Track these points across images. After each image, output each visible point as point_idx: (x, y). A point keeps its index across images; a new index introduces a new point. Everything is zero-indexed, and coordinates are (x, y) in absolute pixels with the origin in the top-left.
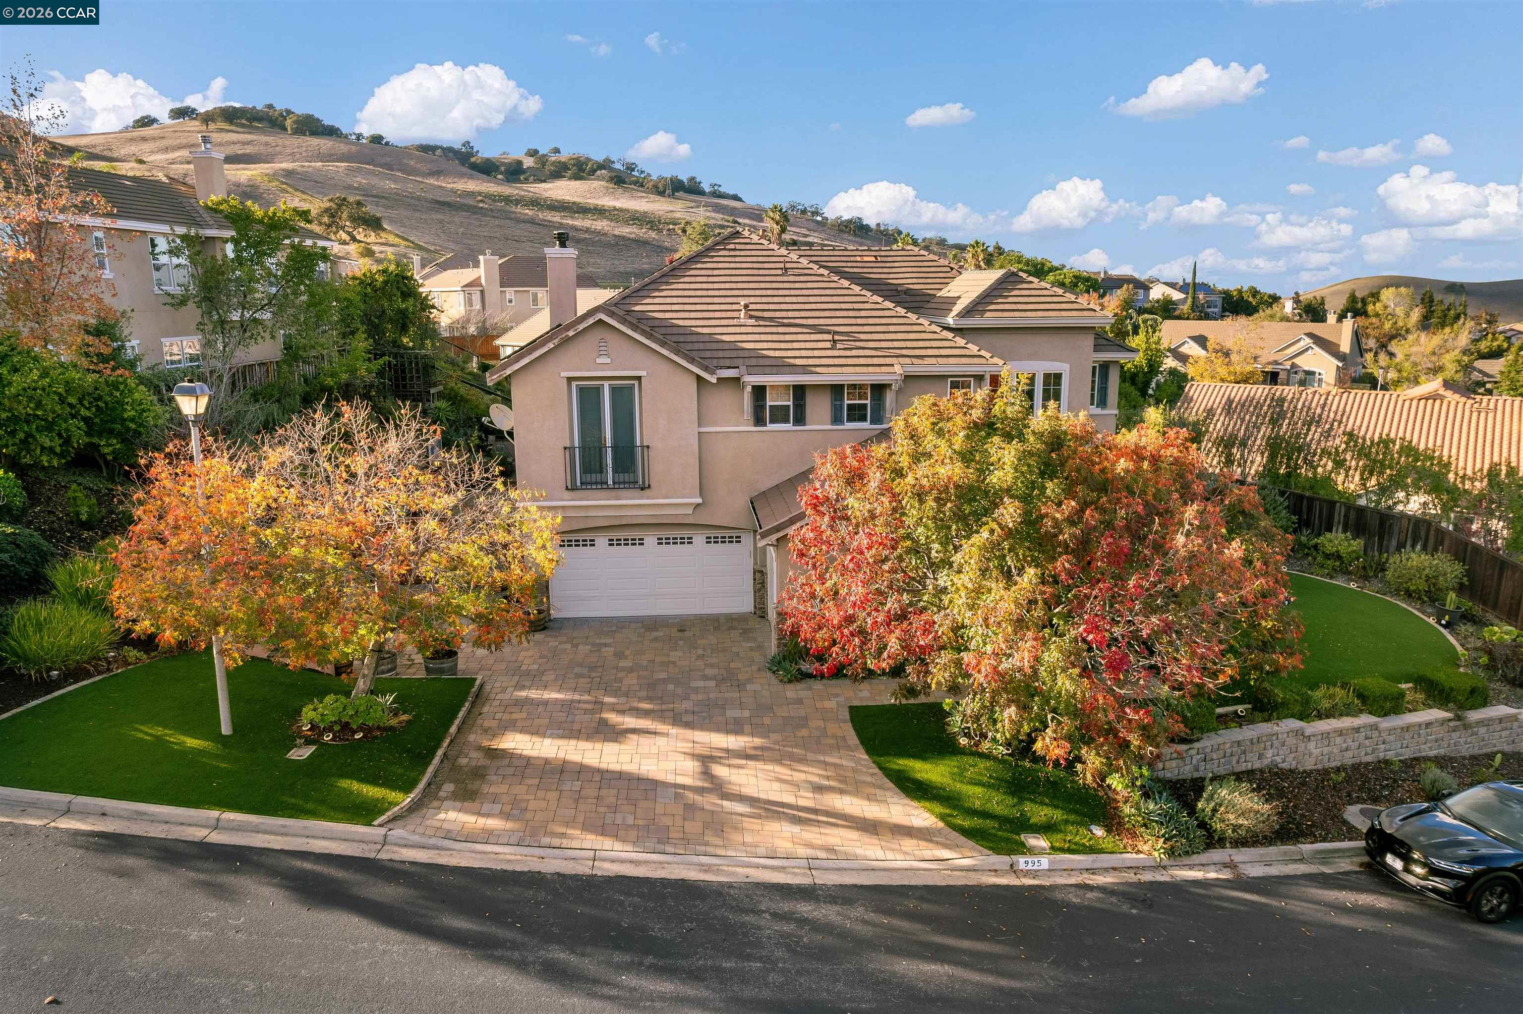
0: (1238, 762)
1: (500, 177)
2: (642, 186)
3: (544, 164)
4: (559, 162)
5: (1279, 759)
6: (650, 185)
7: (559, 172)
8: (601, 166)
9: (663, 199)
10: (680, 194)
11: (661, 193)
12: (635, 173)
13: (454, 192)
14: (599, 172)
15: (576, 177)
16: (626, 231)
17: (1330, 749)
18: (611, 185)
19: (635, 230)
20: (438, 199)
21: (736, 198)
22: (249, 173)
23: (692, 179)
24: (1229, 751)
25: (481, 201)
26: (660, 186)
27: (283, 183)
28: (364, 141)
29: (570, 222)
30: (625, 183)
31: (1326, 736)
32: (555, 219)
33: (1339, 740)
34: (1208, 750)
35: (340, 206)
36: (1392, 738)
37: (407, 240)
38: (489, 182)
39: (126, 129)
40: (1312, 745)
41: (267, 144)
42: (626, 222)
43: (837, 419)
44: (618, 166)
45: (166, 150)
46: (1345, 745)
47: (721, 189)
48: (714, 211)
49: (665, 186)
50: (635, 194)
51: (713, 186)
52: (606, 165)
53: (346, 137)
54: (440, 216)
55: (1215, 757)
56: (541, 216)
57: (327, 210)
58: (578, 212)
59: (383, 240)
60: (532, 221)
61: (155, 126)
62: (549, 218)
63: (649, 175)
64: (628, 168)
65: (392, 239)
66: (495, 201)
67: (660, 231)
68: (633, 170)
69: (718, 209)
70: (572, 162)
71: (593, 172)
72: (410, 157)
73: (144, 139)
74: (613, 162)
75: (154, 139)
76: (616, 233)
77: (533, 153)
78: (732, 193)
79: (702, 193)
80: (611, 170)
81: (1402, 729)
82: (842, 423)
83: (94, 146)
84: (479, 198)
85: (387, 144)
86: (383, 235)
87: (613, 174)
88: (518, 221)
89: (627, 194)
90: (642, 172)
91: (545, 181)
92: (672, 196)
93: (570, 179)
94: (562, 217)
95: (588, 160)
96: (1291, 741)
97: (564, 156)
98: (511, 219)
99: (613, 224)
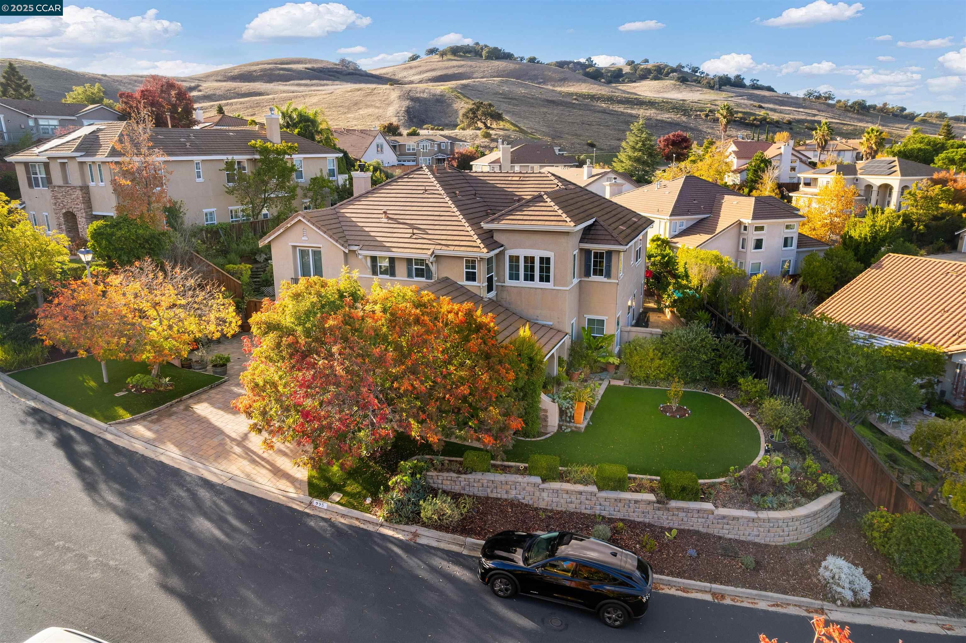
0: (492, 492)
1: (603, 80)
2: (699, 82)
3: (636, 70)
4: (646, 69)
5: (520, 497)
6: (705, 82)
7: (645, 75)
8: (673, 70)
9: (712, 91)
10: (728, 87)
11: (712, 87)
12: (698, 74)
13: (560, 93)
14: (671, 75)
15: (656, 78)
16: (666, 116)
17: (558, 499)
18: (678, 83)
19: (673, 116)
20: (549, 98)
21: (770, 89)
22: (442, 87)
23: (738, 76)
24: (485, 485)
25: (575, 99)
26: (712, 82)
27: (459, 93)
28: (525, 61)
29: (629, 111)
30: (687, 81)
31: (556, 492)
32: (620, 110)
33: (565, 496)
34: (472, 480)
35: (478, 108)
36: (607, 504)
37: (516, 126)
38: (595, 84)
39: (404, 63)
40: (545, 495)
41: (471, 66)
42: (668, 111)
43: (410, 275)
44: (686, 69)
45: (420, 73)
46: (569, 500)
47: (759, 83)
48: (748, 99)
49: (714, 83)
50: (694, 88)
51: (752, 80)
52: (678, 69)
53: (515, 59)
54: (545, 110)
55: (476, 485)
56: (611, 108)
57: (471, 110)
58: (637, 105)
59: (502, 127)
60: (604, 112)
61: (419, 59)
62: (616, 109)
63: (707, 75)
64: (693, 71)
65: (508, 126)
66: (584, 98)
67: (690, 116)
68: (697, 72)
69: (751, 97)
70: (654, 68)
71: (667, 74)
72: (549, 70)
73: (411, 68)
74: (684, 67)
75: (416, 67)
76: (659, 118)
77: (631, 63)
78: (766, 84)
79: (743, 86)
80: (681, 72)
81: (616, 500)
82: (412, 277)
83: (387, 74)
84: (575, 97)
85: (538, 62)
86: (501, 123)
87: (680, 75)
88: (595, 111)
89: (688, 89)
90: (703, 73)
91: (635, 82)
92: (720, 89)
93: (652, 79)
94: (625, 108)
95: (667, 66)
96: (529, 488)
97: (650, 65)
98: (590, 110)
99: (658, 112)
